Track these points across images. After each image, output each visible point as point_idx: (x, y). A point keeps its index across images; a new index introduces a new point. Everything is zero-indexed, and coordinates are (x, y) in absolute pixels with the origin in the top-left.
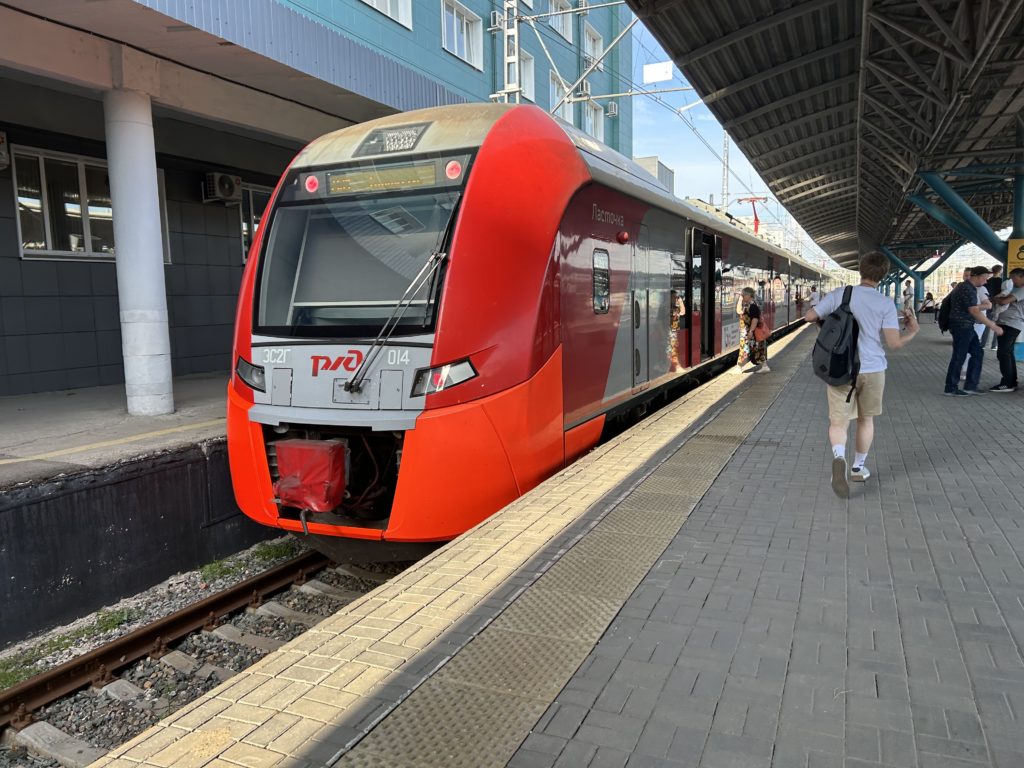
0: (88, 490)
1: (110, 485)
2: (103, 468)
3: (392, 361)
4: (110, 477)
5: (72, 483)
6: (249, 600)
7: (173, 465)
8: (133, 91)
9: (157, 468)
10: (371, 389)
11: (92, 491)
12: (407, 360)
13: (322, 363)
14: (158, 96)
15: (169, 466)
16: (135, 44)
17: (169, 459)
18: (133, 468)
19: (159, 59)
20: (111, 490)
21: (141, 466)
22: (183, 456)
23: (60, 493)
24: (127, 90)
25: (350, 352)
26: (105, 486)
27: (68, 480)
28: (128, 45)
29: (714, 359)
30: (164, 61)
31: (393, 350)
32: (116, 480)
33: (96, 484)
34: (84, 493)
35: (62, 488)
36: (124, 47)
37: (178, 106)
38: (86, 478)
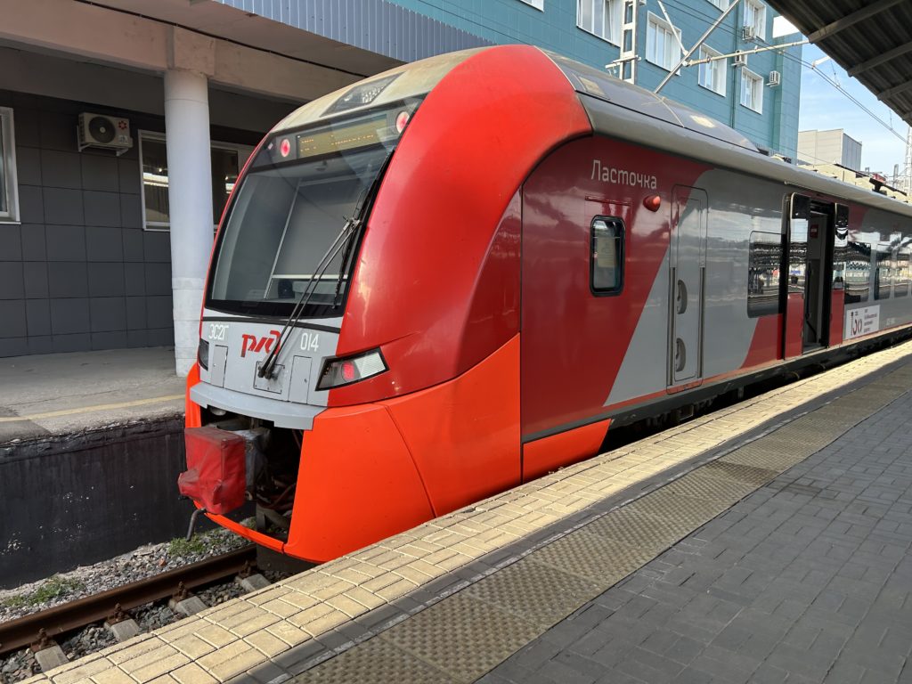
0: (42, 457)
1: (70, 453)
2: (65, 435)
3: (304, 346)
4: (70, 444)
5: (25, 450)
6: (173, 592)
7: (146, 435)
8: (185, 69)
9: (128, 437)
10: (285, 377)
11: (47, 458)
12: (316, 346)
13: (250, 342)
14: (213, 74)
15: (142, 436)
16: (188, 26)
17: (143, 428)
18: (99, 436)
19: (214, 39)
20: (70, 458)
21: (108, 434)
22: (163, 426)
23: (9, 458)
24: (179, 69)
25: (272, 332)
26: (63, 453)
27: (19, 446)
28: (179, 26)
29: (829, 350)
30: (219, 40)
31: (306, 333)
32: (75, 449)
33: (52, 452)
34: (38, 460)
35: (11, 454)
36: (176, 28)
37: (237, 83)
38: (41, 445)
